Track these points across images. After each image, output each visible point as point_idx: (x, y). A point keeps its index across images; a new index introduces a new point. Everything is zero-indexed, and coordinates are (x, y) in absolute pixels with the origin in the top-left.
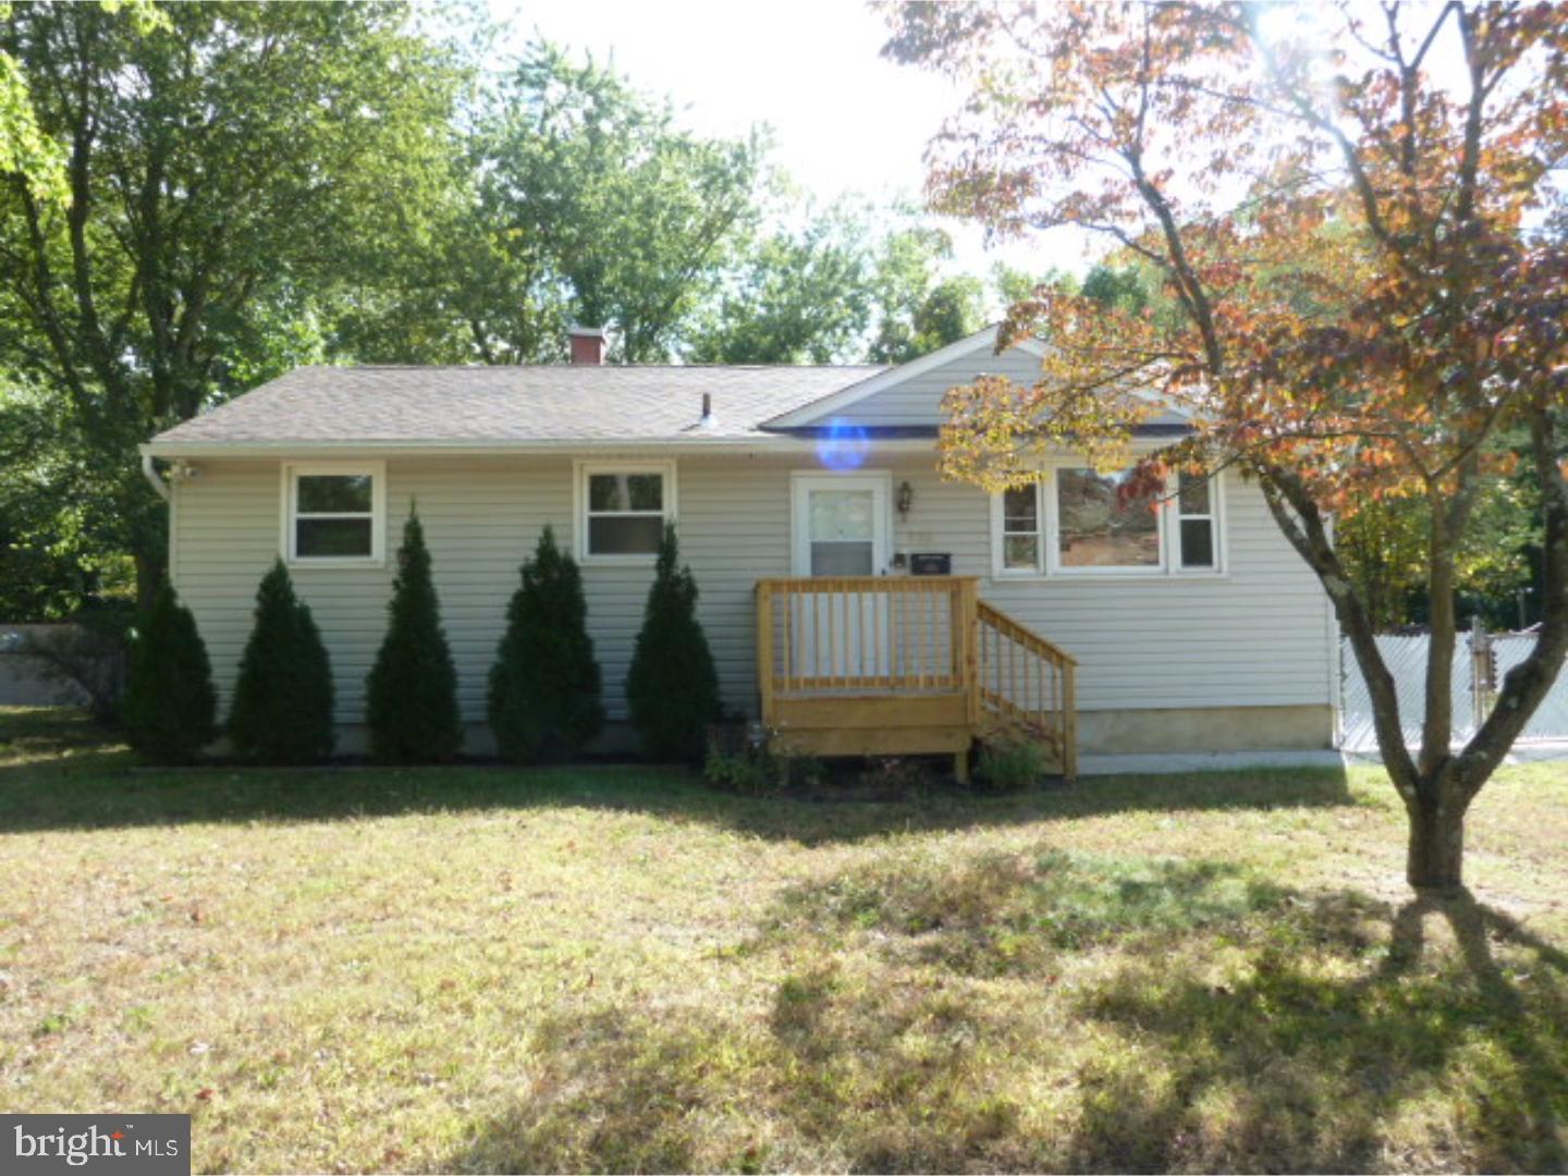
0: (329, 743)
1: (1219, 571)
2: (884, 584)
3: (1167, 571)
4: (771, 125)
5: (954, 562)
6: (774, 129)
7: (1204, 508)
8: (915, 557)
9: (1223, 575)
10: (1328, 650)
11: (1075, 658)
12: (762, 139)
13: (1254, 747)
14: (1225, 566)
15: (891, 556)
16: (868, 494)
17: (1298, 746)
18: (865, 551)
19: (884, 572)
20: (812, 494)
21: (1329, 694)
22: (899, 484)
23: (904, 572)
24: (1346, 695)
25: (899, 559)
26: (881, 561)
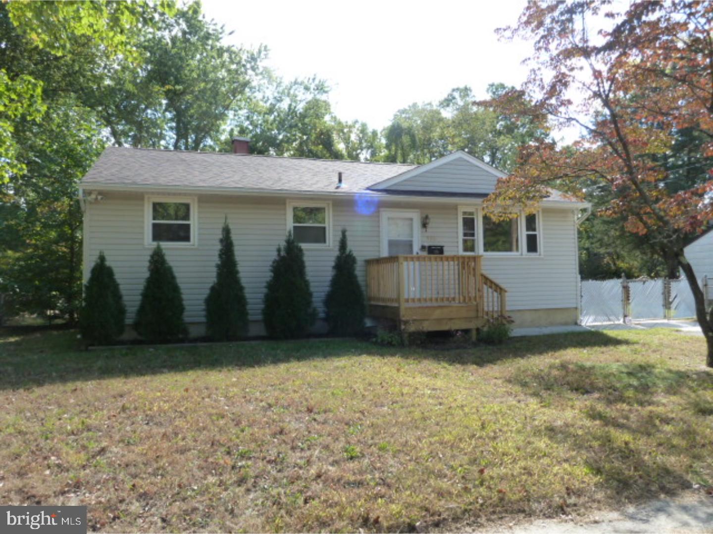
0: (185, 331)
1: (540, 255)
2: (419, 258)
3: (522, 255)
4: (268, 48)
5: (445, 249)
6: (269, 50)
7: (534, 230)
8: (430, 247)
9: (542, 256)
10: (576, 286)
11: (506, 289)
12: (263, 53)
13: (552, 324)
14: (542, 253)
15: (420, 247)
16: (411, 219)
17: (566, 324)
18: (410, 245)
19: (417, 253)
20: (389, 219)
21: (577, 303)
22: (424, 216)
23: (425, 254)
24: (582, 303)
25: (423, 248)
26: (416, 248)
